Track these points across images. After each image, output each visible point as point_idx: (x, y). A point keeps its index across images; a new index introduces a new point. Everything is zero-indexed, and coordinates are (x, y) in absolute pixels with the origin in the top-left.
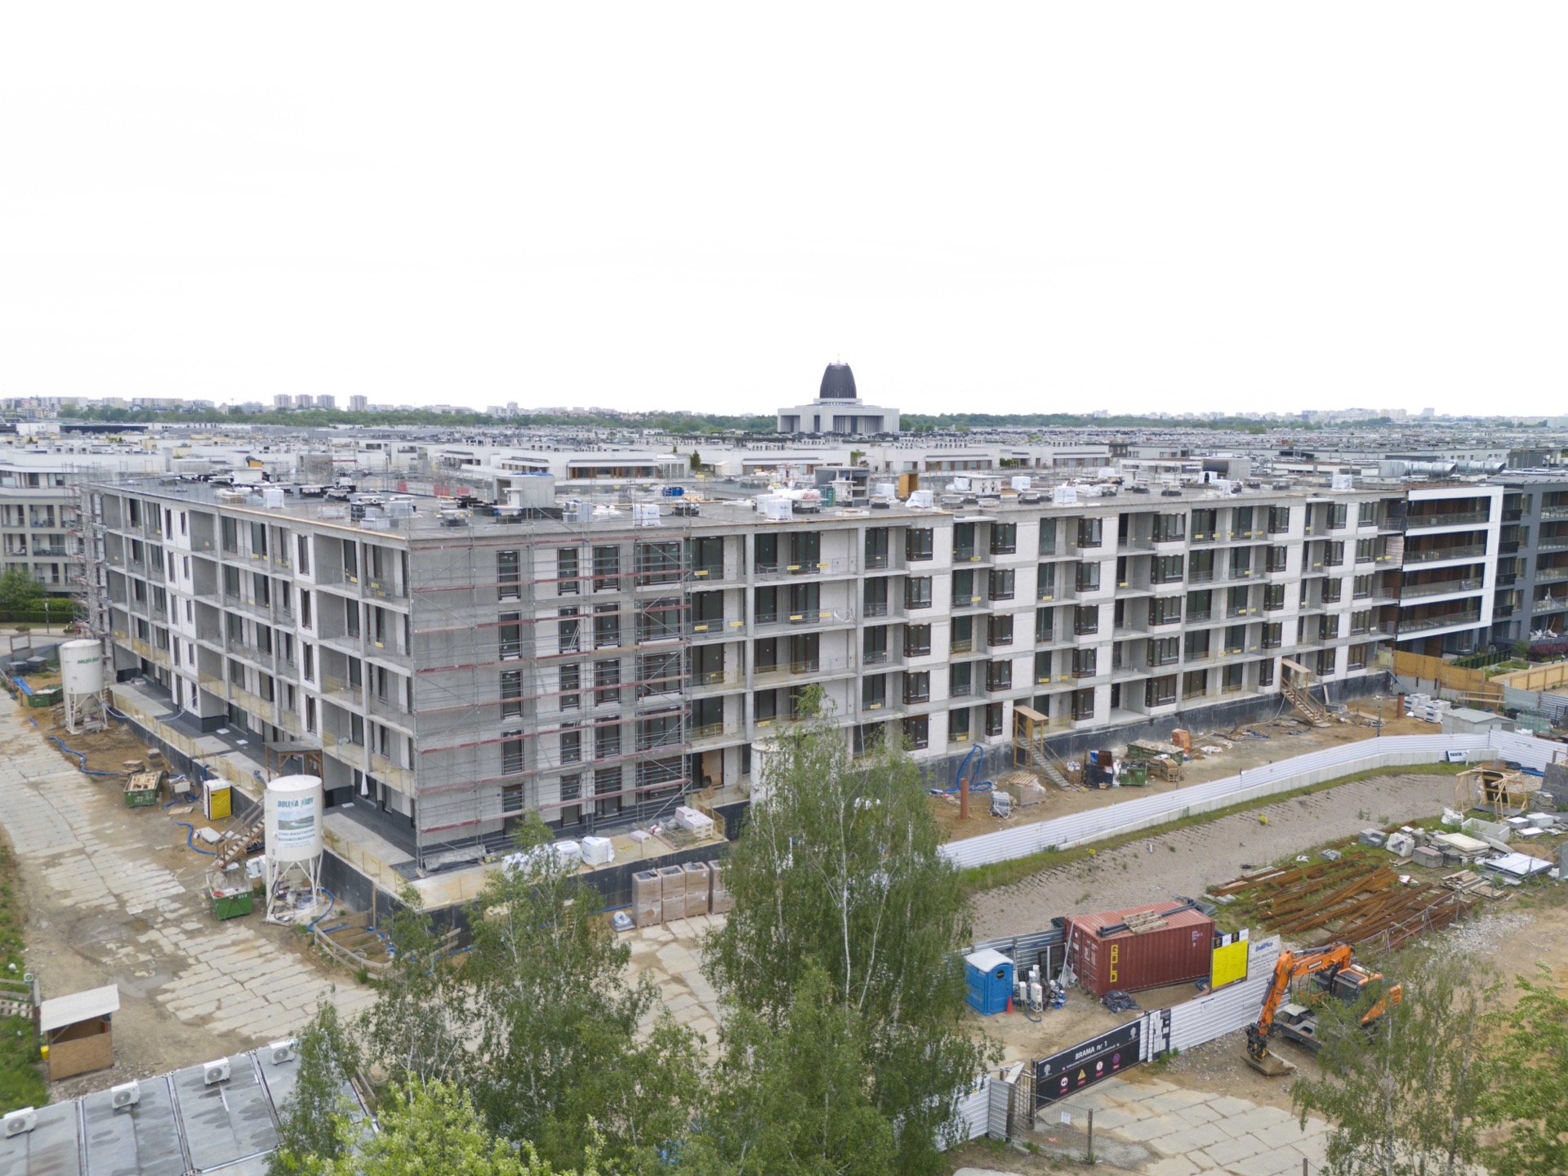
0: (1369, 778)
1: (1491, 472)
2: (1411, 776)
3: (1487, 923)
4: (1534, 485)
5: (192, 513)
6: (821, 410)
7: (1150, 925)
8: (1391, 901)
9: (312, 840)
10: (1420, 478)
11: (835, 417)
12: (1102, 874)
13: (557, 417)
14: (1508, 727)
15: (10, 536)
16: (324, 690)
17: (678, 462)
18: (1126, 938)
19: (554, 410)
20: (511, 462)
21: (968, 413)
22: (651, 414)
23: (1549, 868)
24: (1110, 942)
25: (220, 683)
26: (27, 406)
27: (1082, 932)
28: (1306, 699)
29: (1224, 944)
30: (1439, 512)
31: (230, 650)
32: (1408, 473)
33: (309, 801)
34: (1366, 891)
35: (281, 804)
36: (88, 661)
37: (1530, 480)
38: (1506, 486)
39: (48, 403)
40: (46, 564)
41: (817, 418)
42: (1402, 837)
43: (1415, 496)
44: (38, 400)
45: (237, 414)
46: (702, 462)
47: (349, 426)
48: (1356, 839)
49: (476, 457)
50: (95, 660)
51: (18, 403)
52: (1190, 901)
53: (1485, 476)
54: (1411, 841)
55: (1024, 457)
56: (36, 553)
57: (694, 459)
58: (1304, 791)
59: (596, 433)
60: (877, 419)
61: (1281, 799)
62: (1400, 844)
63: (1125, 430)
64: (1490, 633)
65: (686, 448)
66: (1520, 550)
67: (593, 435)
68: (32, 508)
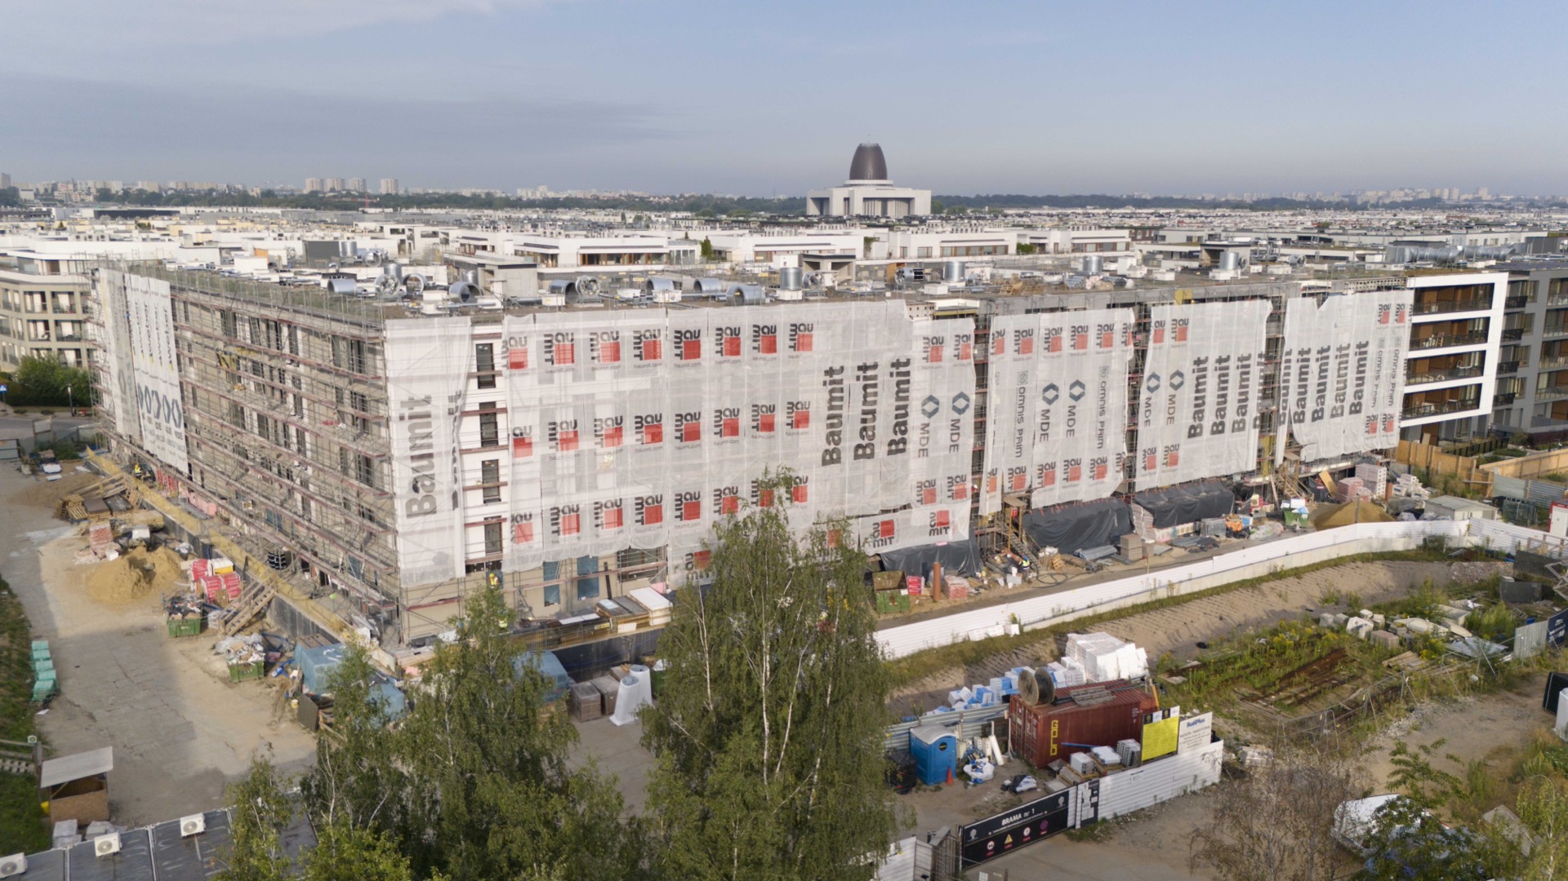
0: (1341, 565)
1: (1500, 258)
2: (1386, 563)
6: (851, 192)
10: (1427, 264)
11: (866, 199)
15: (35, 321)
17: (689, 249)
18: (1066, 715)
19: (584, 194)
20: (524, 249)
24: (1050, 718)
27: (1025, 708)
29: (1154, 720)
30: (1439, 300)
32: (1414, 260)
38: (1512, 273)
39: (84, 189)
40: (70, 349)
41: (846, 201)
42: (1361, 621)
43: (1414, 283)
46: (714, 249)
47: (378, 211)
48: (1316, 622)
49: (493, 243)
53: (1493, 262)
54: (1370, 625)
55: (1042, 241)
56: (60, 338)
57: (706, 246)
58: (1277, 575)
59: (623, 217)
60: (908, 201)
61: (1253, 584)
62: (1359, 628)
63: (1162, 211)
64: (1491, 421)
65: (699, 234)
66: (1524, 337)
67: (619, 219)
68: (54, 294)
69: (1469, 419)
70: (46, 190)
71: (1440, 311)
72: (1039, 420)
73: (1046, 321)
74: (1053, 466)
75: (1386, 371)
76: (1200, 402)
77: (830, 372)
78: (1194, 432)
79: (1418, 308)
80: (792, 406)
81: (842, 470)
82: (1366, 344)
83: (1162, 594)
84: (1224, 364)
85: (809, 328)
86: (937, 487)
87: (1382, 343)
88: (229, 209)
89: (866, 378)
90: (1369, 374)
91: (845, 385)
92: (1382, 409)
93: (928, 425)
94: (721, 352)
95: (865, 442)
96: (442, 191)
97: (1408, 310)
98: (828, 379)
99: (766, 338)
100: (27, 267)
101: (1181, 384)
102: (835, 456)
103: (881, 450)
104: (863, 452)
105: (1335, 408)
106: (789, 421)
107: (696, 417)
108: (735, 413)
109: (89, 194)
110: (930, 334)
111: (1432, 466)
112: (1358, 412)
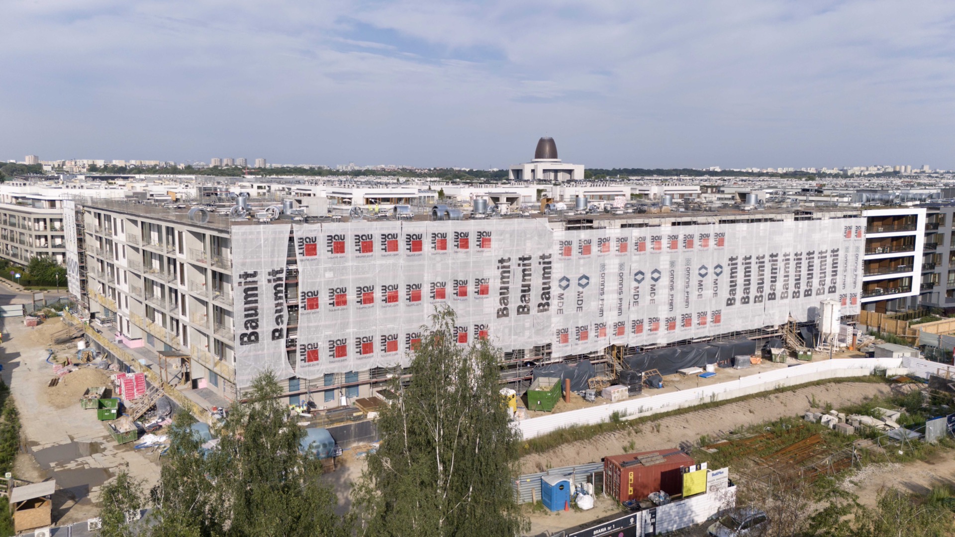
0: (823, 384)
1: (922, 200)
5: (128, 220)
6: (536, 166)
7: (655, 462)
10: (874, 203)
11: (545, 170)
12: (644, 434)
15: (40, 236)
16: (191, 321)
17: (431, 195)
18: (638, 469)
19: (378, 168)
24: (628, 470)
27: (613, 464)
28: (794, 337)
29: (691, 471)
31: (146, 299)
38: (929, 208)
41: (533, 171)
42: (830, 417)
43: (867, 213)
45: (189, 169)
46: (446, 195)
48: (802, 417)
53: (917, 202)
54: (836, 419)
55: (646, 192)
56: (54, 246)
57: (441, 193)
58: (780, 390)
59: (398, 180)
60: (570, 172)
61: (764, 395)
62: (828, 421)
63: (726, 178)
64: (920, 299)
65: (437, 187)
66: (938, 248)
67: (395, 181)
68: (51, 220)
69: (905, 298)
70: (59, 165)
71: (884, 231)
72: (633, 292)
73: (636, 233)
74: (641, 322)
75: (850, 267)
76: (733, 285)
77: (501, 261)
78: (730, 302)
79: (869, 229)
80: (478, 281)
81: (510, 321)
82: (838, 250)
83: (707, 400)
84: (748, 261)
85: (489, 234)
86: (569, 333)
87: (847, 249)
88: (165, 176)
89: (524, 265)
90: (840, 269)
91: (511, 269)
92: (849, 291)
93: (563, 295)
94: (435, 248)
95: (523, 304)
96: (291, 166)
97: (863, 230)
98: (500, 265)
99: (462, 241)
100: (37, 204)
101: (721, 272)
102: (505, 312)
103: (534, 310)
104: (523, 310)
105: (819, 289)
106: (476, 290)
107: (418, 286)
108: (444, 285)
109: (84, 167)
110: (564, 239)
111: (882, 326)
112: (834, 292)
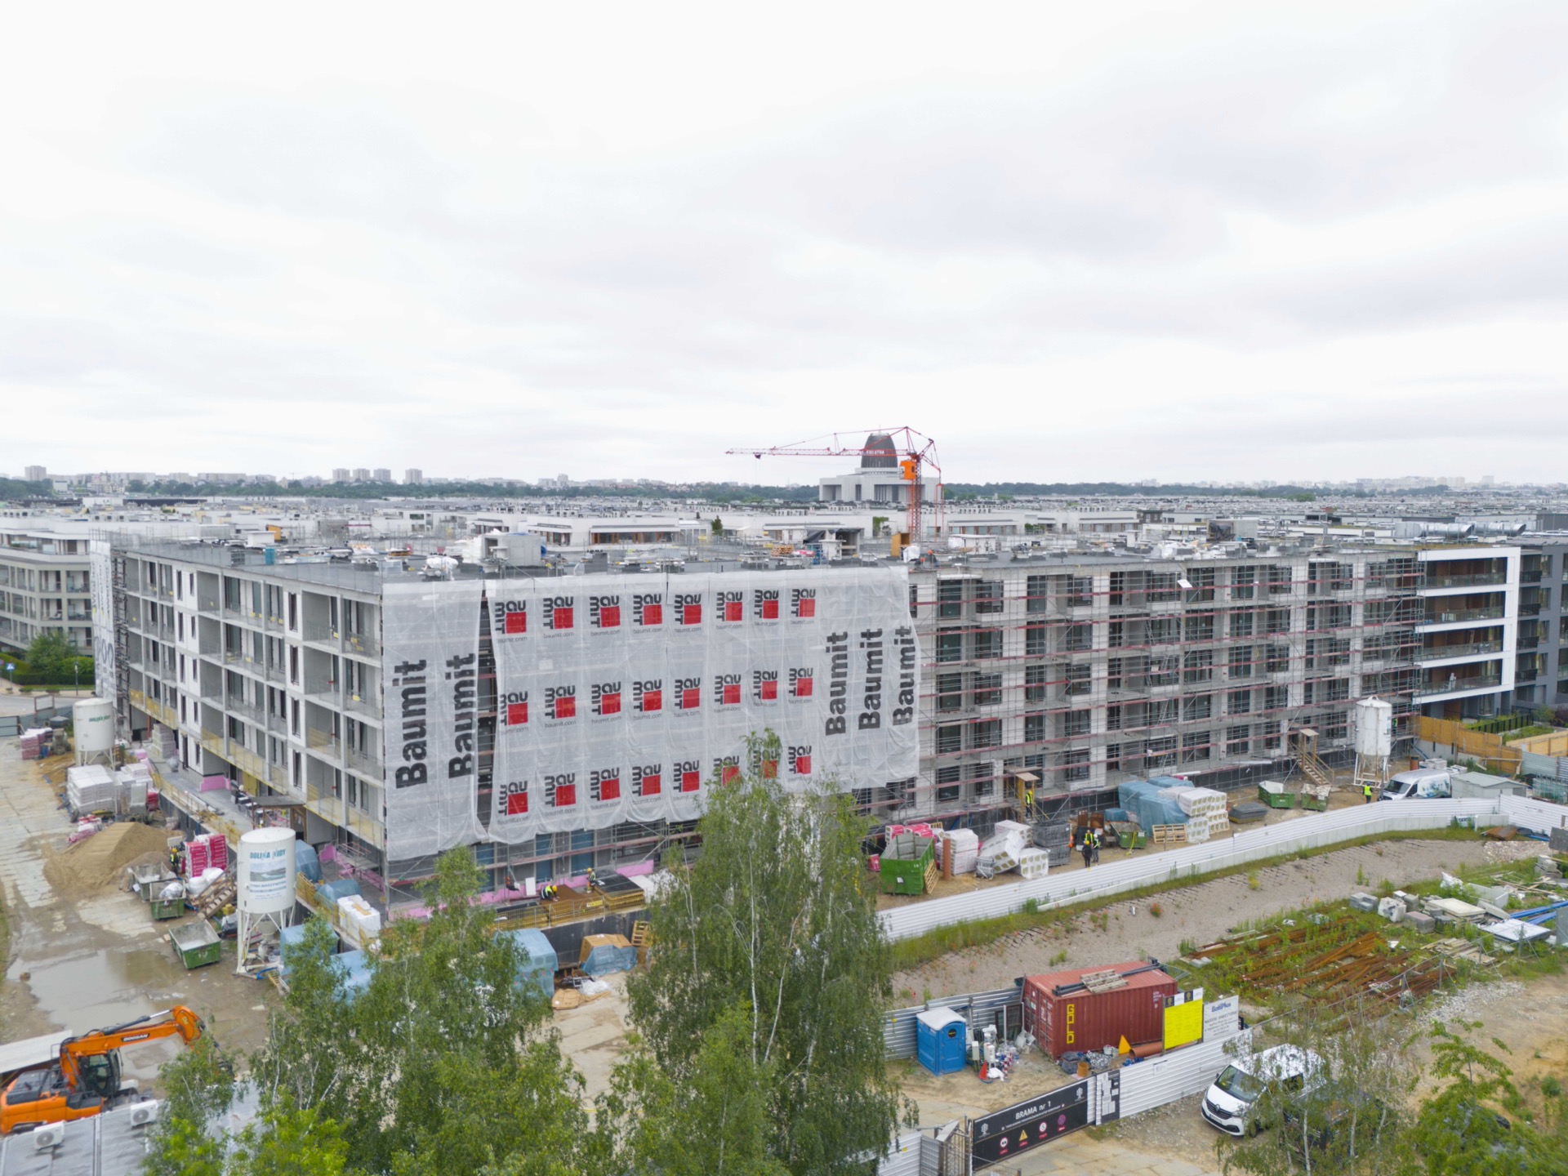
0: (1371, 843)
1: (1511, 534)
2: (1416, 842)
3: (1472, 992)
4: (1554, 545)
5: (201, 574)
6: (863, 480)
7: (1109, 985)
8: (1375, 967)
9: (284, 892)
10: (1435, 539)
11: (876, 486)
12: (1081, 935)
13: (606, 489)
14: (1518, 792)
15: (48, 601)
16: (309, 745)
17: (700, 527)
18: (1083, 998)
19: (604, 482)
20: (536, 528)
21: (1014, 481)
22: (698, 485)
23: (1546, 935)
24: (1066, 1001)
25: (220, 740)
26: (96, 482)
27: (1039, 991)
28: (1314, 762)
29: (1176, 1003)
30: (1452, 574)
31: (229, 707)
32: (1423, 535)
33: (280, 853)
34: (1351, 956)
35: (253, 856)
36: (99, 719)
37: (1551, 541)
38: (1524, 547)
39: (117, 479)
40: (81, 628)
41: (858, 487)
42: (1393, 902)
43: (1425, 556)
44: (108, 476)
45: (295, 488)
46: (724, 528)
47: (401, 499)
48: (1346, 902)
49: (505, 524)
50: (106, 718)
51: (89, 478)
52: (1154, 962)
53: (1504, 538)
54: (1403, 905)
55: (1050, 522)
56: (72, 618)
57: (716, 525)
58: (1301, 854)
59: (641, 504)
61: (1275, 862)
62: (1391, 909)
63: (1171, 498)
64: (1514, 697)
65: (710, 515)
66: (1541, 613)
67: (637, 505)
68: (69, 574)
69: (1492, 695)
71: (1454, 585)
77: (833, 639)
79: (1432, 582)
80: (794, 673)
81: (848, 740)
83: (1182, 873)
85: (812, 593)
89: (870, 645)
91: (849, 652)
94: (722, 617)
95: (870, 711)
98: (830, 645)
99: (768, 605)
100: (44, 547)
102: (839, 726)
103: (887, 721)
104: (869, 721)
106: (792, 688)
107: (695, 683)
108: (736, 679)
109: (121, 485)
111: (1457, 742)
